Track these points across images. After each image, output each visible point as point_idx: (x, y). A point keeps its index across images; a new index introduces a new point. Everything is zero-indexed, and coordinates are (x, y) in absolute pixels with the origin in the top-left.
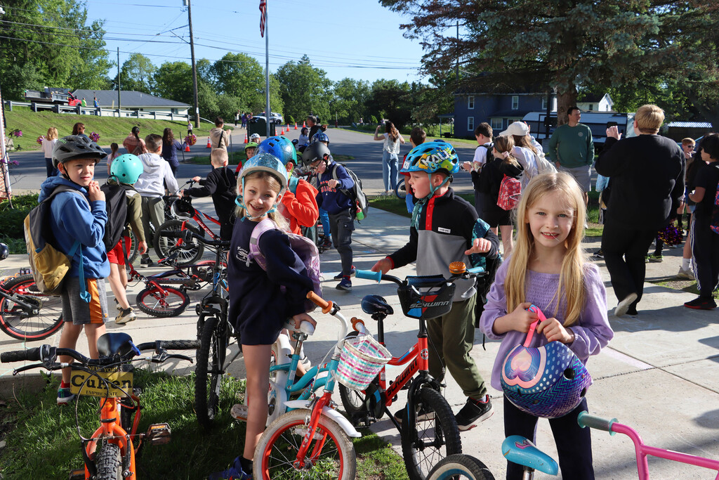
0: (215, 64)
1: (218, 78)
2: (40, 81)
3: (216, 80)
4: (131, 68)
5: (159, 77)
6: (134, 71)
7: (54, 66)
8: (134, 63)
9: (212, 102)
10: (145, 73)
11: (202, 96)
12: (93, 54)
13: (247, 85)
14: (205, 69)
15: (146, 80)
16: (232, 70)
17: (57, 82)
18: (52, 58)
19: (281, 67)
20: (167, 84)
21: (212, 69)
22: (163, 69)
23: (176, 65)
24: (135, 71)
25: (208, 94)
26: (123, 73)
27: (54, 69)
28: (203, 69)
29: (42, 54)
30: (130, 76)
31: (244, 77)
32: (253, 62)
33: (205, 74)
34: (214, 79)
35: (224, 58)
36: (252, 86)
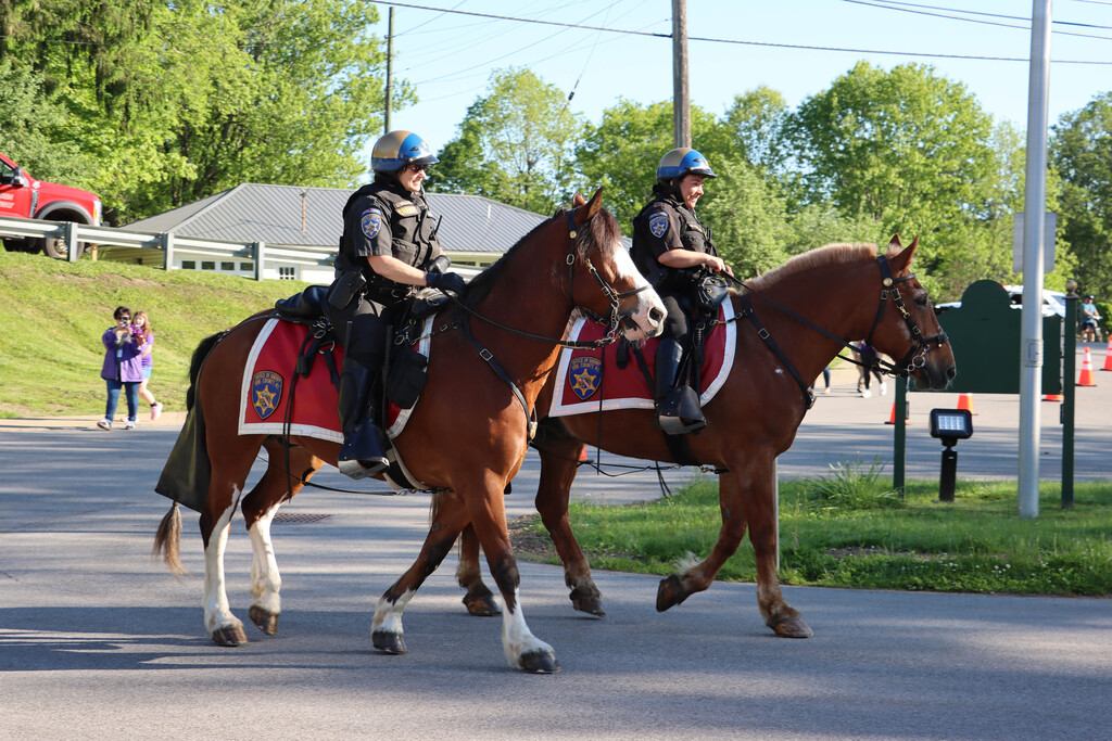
0: (804, 109)
1: (813, 162)
2: (56, 135)
3: (808, 169)
4: (493, 126)
5: (593, 157)
6: (502, 136)
7: (119, 75)
8: (508, 106)
9: (768, 241)
10: (543, 142)
11: (727, 214)
12: (331, 57)
13: (926, 186)
14: (765, 128)
15: (544, 167)
16: (869, 131)
17: (129, 138)
18: (111, 41)
19: (1068, 118)
20: (623, 185)
21: (791, 127)
22: (610, 129)
23: (657, 112)
24: (511, 134)
25: (754, 207)
26: (465, 142)
27: (117, 88)
28: (757, 126)
29: (71, 25)
30: (489, 154)
31: (919, 158)
32: (956, 99)
33: (764, 146)
34: (796, 166)
35: (842, 87)
36: (947, 193)
